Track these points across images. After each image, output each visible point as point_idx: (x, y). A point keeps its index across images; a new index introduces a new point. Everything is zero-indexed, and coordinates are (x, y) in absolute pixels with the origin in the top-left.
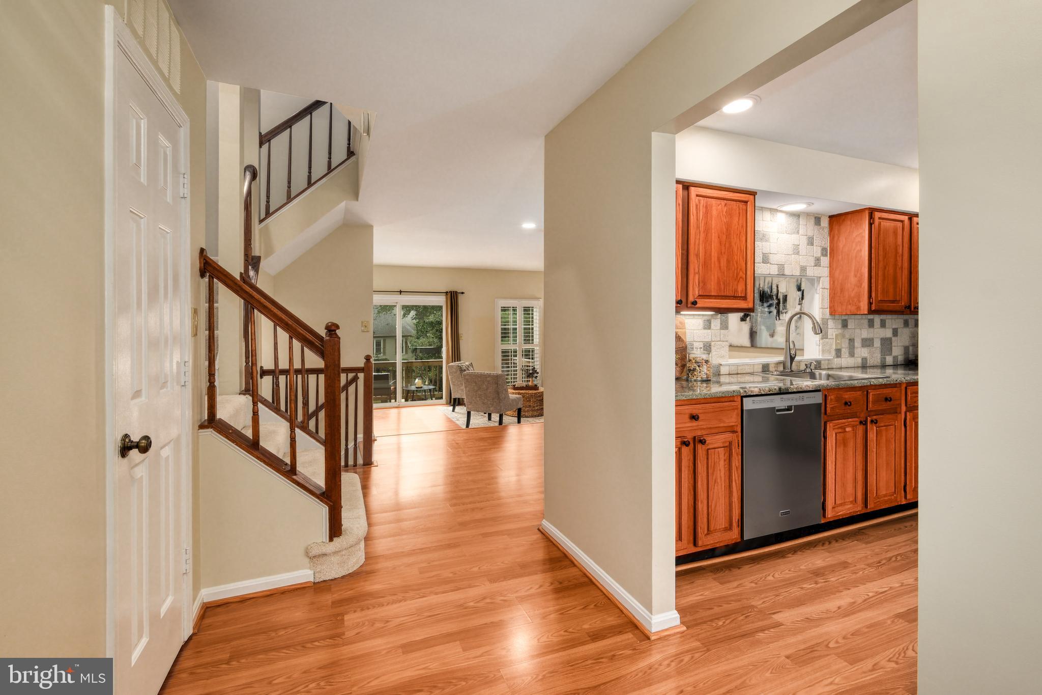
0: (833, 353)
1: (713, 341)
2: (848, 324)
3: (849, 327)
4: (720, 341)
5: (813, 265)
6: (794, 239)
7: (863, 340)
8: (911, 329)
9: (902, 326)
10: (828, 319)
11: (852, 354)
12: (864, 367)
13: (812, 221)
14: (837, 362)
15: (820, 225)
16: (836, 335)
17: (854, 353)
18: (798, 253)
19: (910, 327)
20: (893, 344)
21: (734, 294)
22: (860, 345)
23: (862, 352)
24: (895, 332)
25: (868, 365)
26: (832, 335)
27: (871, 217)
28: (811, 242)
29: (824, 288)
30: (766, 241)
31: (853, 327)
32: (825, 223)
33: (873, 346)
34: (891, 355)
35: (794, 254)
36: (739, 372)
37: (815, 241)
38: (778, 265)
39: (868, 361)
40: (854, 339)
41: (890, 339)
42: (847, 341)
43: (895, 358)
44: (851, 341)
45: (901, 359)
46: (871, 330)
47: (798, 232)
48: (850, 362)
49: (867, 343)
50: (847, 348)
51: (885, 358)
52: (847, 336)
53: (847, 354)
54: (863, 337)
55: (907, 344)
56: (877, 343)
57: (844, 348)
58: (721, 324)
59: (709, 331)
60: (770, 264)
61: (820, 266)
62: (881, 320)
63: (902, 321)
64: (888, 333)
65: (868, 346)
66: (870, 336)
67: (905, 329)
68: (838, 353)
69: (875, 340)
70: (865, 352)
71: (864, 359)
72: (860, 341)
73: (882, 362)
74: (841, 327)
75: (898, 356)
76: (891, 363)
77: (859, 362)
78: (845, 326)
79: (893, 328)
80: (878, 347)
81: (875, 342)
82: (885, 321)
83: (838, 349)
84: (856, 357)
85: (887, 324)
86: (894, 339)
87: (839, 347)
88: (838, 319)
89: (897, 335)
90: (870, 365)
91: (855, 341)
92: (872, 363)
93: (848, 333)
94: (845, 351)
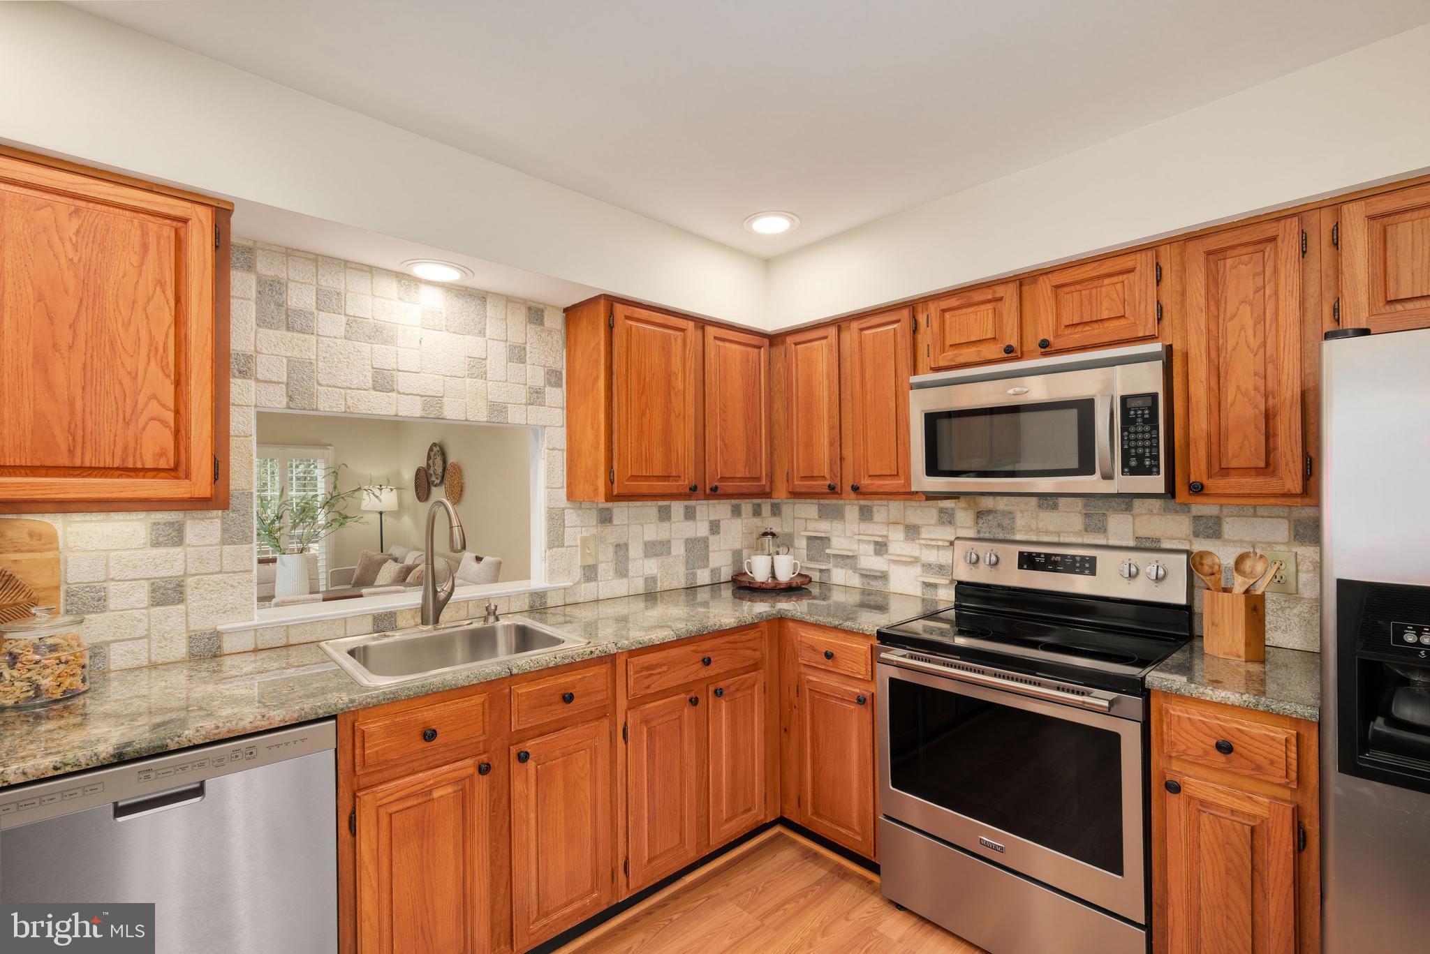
0: (578, 574)
1: (193, 575)
2: (614, 517)
3: (615, 523)
4: (221, 572)
5: (524, 401)
6: (472, 345)
7: (646, 544)
8: (745, 521)
9: (729, 515)
10: (563, 509)
11: (622, 572)
12: (651, 596)
13: (522, 315)
14: (587, 591)
15: (542, 324)
16: (585, 541)
17: (627, 571)
18: (483, 375)
19: (744, 516)
20: (711, 548)
22: (641, 554)
23: (644, 568)
24: (715, 527)
25: (658, 590)
26: (575, 539)
27: (611, 314)
28: (518, 354)
29: (554, 449)
30: (385, 342)
31: (625, 522)
32: (555, 322)
33: (669, 554)
34: (707, 566)
35: (471, 376)
36: (292, 641)
37: (528, 356)
38: (421, 396)
39: (659, 583)
40: (626, 545)
41: (705, 540)
42: (611, 549)
43: (715, 572)
44: (621, 549)
45: (726, 574)
46: (666, 525)
47: (482, 333)
48: (620, 587)
49: (656, 549)
50: (612, 561)
51: (694, 575)
52: (612, 540)
53: (612, 573)
54: (647, 538)
55: (738, 546)
56: (678, 549)
57: (603, 562)
58: (224, 531)
59: (179, 549)
60: (399, 393)
61: (542, 404)
62: (686, 507)
63: (730, 507)
64: (701, 529)
65: (656, 555)
66: (664, 536)
67: (733, 521)
68: (590, 573)
69: (673, 543)
70: (651, 567)
71: (650, 580)
72: (641, 547)
73: (689, 583)
74: (595, 524)
75: (722, 568)
76: (707, 581)
77: (639, 586)
78: (606, 520)
79: (711, 522)
80: (679, 556)
81: (673, 548)
82: (694, 508)
83: (589, 566)
84: (633, 577)
85: (698, 513)
86: (711, 538)
87: (590, 561)
88: (590, 509)
89: (719, 533)
90: (663, 589)
91: (630, 547)
92: (668, 588)
93: (612, 534)
94: (606, 569)
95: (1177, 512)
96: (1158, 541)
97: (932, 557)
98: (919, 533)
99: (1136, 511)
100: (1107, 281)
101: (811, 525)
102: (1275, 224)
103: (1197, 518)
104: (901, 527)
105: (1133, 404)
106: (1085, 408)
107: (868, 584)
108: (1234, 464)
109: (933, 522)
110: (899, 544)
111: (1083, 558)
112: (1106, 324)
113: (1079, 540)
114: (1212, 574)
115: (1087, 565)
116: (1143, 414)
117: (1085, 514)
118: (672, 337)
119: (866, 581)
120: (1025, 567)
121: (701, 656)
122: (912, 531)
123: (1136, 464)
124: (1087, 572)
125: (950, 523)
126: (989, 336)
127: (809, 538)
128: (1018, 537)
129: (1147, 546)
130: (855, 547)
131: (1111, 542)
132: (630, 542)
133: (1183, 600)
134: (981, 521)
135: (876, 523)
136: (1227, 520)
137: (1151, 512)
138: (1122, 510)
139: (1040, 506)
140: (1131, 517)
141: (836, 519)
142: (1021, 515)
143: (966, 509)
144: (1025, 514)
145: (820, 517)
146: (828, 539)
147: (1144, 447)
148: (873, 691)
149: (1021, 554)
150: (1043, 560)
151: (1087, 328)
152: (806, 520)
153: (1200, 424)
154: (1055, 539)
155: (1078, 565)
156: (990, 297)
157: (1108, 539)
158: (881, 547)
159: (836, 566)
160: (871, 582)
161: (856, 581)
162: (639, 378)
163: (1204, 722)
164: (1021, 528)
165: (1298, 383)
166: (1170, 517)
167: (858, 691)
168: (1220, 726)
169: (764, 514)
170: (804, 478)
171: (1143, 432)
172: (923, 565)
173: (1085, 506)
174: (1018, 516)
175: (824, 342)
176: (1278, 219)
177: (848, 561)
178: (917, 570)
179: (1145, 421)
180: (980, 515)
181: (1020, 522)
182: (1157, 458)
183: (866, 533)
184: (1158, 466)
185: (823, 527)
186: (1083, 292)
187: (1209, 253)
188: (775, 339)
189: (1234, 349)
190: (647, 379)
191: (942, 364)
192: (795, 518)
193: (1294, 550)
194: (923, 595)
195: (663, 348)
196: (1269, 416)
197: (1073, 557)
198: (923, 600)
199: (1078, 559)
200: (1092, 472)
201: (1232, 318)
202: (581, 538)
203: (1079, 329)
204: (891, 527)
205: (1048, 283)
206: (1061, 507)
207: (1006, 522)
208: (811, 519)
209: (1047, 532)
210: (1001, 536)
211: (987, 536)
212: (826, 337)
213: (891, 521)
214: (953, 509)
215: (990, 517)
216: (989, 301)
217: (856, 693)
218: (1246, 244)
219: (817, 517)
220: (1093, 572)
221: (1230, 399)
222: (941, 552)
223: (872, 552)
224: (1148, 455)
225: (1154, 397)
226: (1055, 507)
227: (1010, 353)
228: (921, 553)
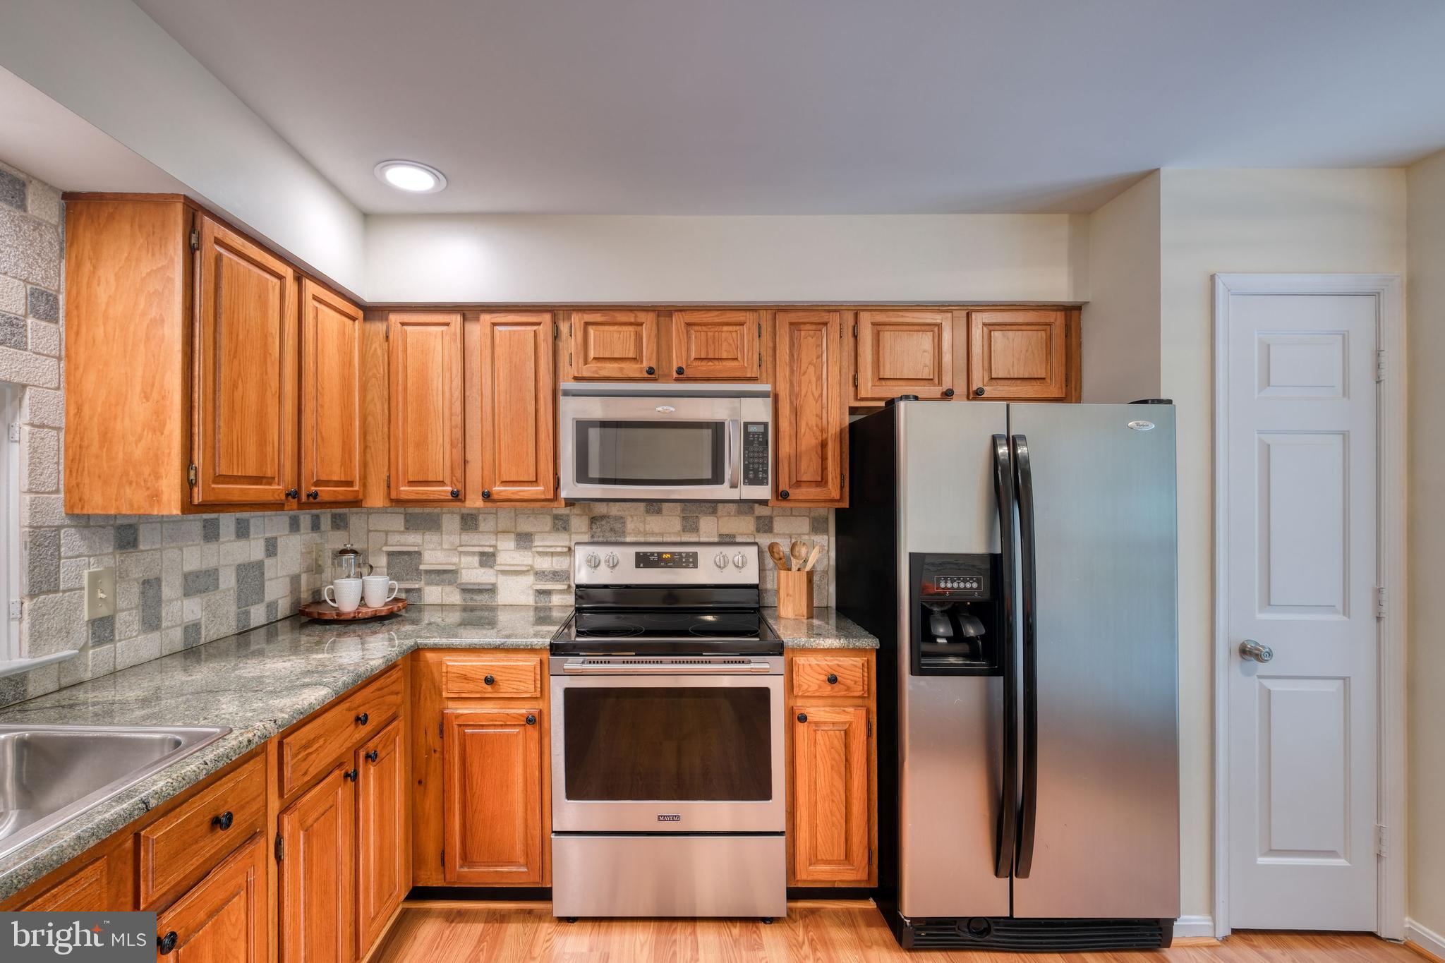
0: (83, 633)
2: (141, 538)
3: (141, 547)
7: (186, 576)
8: (304, 537)
9: (287, 532)
10: (59, 528)
11: (151, 622)
12: (191, 651)
14: (96, 659)
15: (22, 207)
16: (95, 579)
17: (159, 619)
19: (302, 531)
20: (267, 575)
22: (180, 592)
23: (183, 611)
24: (271, 548)
25: (202, 641)
26: (78, 576)
27: (192, 227)
29: (41, 425)
31: (158, 546)
32: (44, 209)
33: (217, 587)
34: (262, 601)
39: (203, 632)
40: (158, 580)
41: (260, 565)
42: (136, 589)
43: (272, 606)
44: (151, 586)
45: (284, 608)
46: (213, 546)
48: (148, 646)
49: (199, 583)
50: (136, 607)
51: (247, 613)
52: (137, 573)
53: (136, 626)
54: (188, 568)
55: (295, 569)
56: (228, 580)
57: (123, 610)
61: (20, 346)
62: (238, 521)
64: (254, 550)
65: (200, 592)
66: (210, 563)
67: (292, 537)
68: (103, 628)
69: (222, 573)
70: (192, 609)
71: (192, 629)
72: (178, 581)
73: (241, 626)
74: (111, 550)
75: (280, 601)
76: (263, 621)
77: (176, 638)
78: (128, 543)
79: (267, 540)
80: (229, 590)
81: (221, 580)
82: (248, 521)
83: (102, 619)
84: (168, 628)
85: (252, 529)
86: (268, 562)
87: (103, 611)
88: (103, 527)
89: (276, 555)
90: (208, 640)
91: (163, 584)
92: (215, 637)
93: (136, 566)
94: (128, 620)
95: (746, 514)
96: (734, 536)
97: (545, 564)
98: (532, 541)
99: (719, 513)
100: (725, 328)
101: (394, 539)
102: (828, 314)
103: (758, 518)
104: (513, 536)
105: (752, 429)
106: (717, 429)
107: (472, 599)
108: (804, 478)
109: (547, 529)
110: (509, 553)
111: (687, 554)
112: (725, 363)
113: (678, 539)
114: (781, 559)
115: (691, 560)
116: (758, 438)
117: (683, 517)
118: (270, 283)
119: (468, 596)
120: (642, 565)
121: (353, 714)
122: (524, 540)
123: (753, 475)
124: (691, 565)
125: (565, 529)
126: (631, 355)
127: (390, 554)
128: (628, 539)
129: (727, 541)
130: (455, 560)
131: (703, 539)
132: (164, 575)
133: (755, 581)
134: (594, 527)
135: (482, 532)
136: (776, 518)
137: (729, 515)
138: (710, 513)
139: (647, 512)
140: (715, 519)
141: (430, 529)
142: (630, 519)
143: (581, 515)
144: (635, 518)
145: (407, 529)
146: (419, 553)
147: (758, 463)
148: (541, 707)
149: (637, 554)
150: (656, 558)
151: (710, 363)
152: (387, 533)
153: (786, 448)
154: (659, 539)
155: (684, 560)
156: (632, 320)
157: (699, 537)
158: (487, 559)
159: (429, 583)
160: (476, 597)
161: (456, 598)
162: (231, 333)
163: (818, 665)
164: (631, 531)
165: (838, 424)
166: (742, 518)
167: (524, 711)
168: (828, 665)
169: (323, 527)
170: (411, 483)
171: (758, 452)
172: (536, 573)
173: (683, 510)
174: (629, 520)
175: (444, 328)
176: (829, 311)
177: (445, 576)
178: (529, 579)
179: (760, 443)
180: (593, 520)
181: (630, 526)
182: (766, 472)
183: (471, 544)
184: (767, 478)
185: (412, 540)
186: (709, 333)
187: (791, 324)
188: (372, 312)
189: (805, 396)
190: (241, 337)
191: (586, 374)
192: (369, 531)
193: (812, 538)
194: (536, 603)
195: (260, 297)
196: (824, 445)
197: (680, 554)
198: (536, 609)
199: (684, 555)
200: (722, 482)
201: (804, 374)
202: (90, 573)
203: (704, 363)
204: (500, 536)
205: (682, 319)
206: (664, 511)
207: (617, 526)
208: (391, 531)
209: (653, 534)
210: (613, 539)
211: (601, 539)
212: (447, 324)
213: (499, 530)
214: (568, 515)
215: (603, 523)
216: (631, 324)
217: (522, 715)
218: (812, 323)
219: (402, 529)
220: (695, 566)
221: (803, 431)
222: (555, 559)
223: (477, 565)
224: (761, 469)
225: (766, 425)
226: (659, 512)
227: (651, 374)
228: (533, 561)
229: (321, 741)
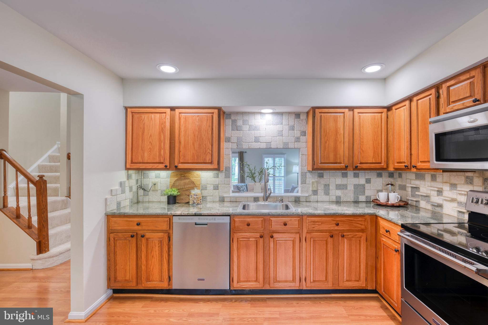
0: (310, 193)
1: (220, 184)
2: (324, 176)
3: (324, 177)
4: (224, 184)
5: (294, 141)
6: (279, 127)
7: (336, 185)
8: (384, 179)
9: (376, 177)
10: (306, 173)
11: (327, 193)
12: (338, 202)
13: (293, 116)
14: (314, 198)
15: (300, 118)
17: (329, 193)
18: (282, 135)
19: (383, 177)
20: (366, 188)
21: (204, 161)
22: (335, 188)
23: (335, 193)
24: (368, 181)
25: (342, 201)
26: (310, 182)
27: (314, 113)
28: (292, 128)
29: (303, 155)
30: (257, 130)
31: (329, 177)
32: (303, 117)
33: (347, 189)
34: (364, 195)
35: (278, 136)
36: (237, 201)
37: (295, 128)
38: (266, 143)
39: (342, 199)
40: (329, 185)
41: (363, 186)
42: (323, 186)
43: (368, 197)
44: (327, 186)
46: (345, 179)
47: (282, 124)
48: (326, 198)
49: (339, 187)
50: (323, 189)
51: (358, 197)
52: (323, 183)
53: (323, 193)
54: (337, 183)
56: (351, 188)
57: (320, 189)
58: (225, 175)
59: (218, 179)
60: (260, 142)
61: (299, 142)
62: (354, 173)
63: (376, 174)
64: (362, 181)
65: (341, 189)
66: (344, 183)
67: (377, 179)
68: (315, 192)
69: (348, 185)
70: (339, 193)
71: (339, 197)
72: (334, 186)
73: (355, 200)
74: (317, 177)
75: (372, 196)
76: (364, 200)
77: (334, 199)
78: (321, 176)
79: (366, 179)
80: (351, 190)
81: (348, 187)
82: (358, 174)
83: (315, 190)
84: (331, 195)
85: (360, 175)
86: (366, 185)
87: (315, 189)
88: (315, 173)
89: (370, 183)
90: (343, 201)
91: (330, 186)
92: (346, 201)
93: (323, 181)
94: (321, 192)
98: (456, 188)
101: (413, 182)
104: (448, 184)
107: (435, 209)
109: (463, 182)
110: (448, 192)
118: (338, 116)
119: (434, 207)
121: (335, 222)
122: (453, 186)
125: (471, 183)
126: (468, 95)
127: (412, 187)
130: (429, 192)
132: (330, 184)
135: (437, 182)
141: (422, 179)
143: (479, 177)
145: (416, 179)
146: (419, 188)
152: (411, 179)
156: (469, 77)
158: (440, 192)
159: (422, 200)
160: (436, 208)
161: (429, 207)
169: (395, 177)
170: (398, 163)
172: (458, 203)
175: (405, 107)
177: (426, 198)
178: (455, 205)
180: (485, 180)
183: (434, 186)
185: (417, 183)
191: (448, 111)
192: (407, 179)
194: (458, 216)
195: (334, 120)
198: (458, 219)
202: (312, 181)
204: (444, 184)
208: (412, 179)
212: (405, 105)
213: (444, 181)
214: (472, 177)
216: (468, 79)
223: (436, 195)
227: (477, 102)
228: (457, 196)
229: (320, 223)
